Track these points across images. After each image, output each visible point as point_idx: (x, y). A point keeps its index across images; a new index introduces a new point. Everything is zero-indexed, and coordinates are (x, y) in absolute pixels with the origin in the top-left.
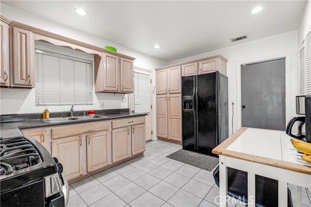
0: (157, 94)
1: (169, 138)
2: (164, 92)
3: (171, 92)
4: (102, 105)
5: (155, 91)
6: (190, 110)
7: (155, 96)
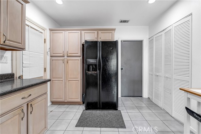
0: (51, 56)
1: (66, 101)
2: (62, 55)
3: (69, 55)
5: (49, 53)
6: (93, 72)
7: (48, 58)
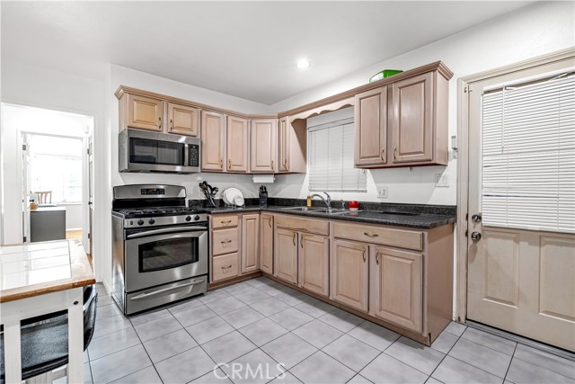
4: (383, 193)
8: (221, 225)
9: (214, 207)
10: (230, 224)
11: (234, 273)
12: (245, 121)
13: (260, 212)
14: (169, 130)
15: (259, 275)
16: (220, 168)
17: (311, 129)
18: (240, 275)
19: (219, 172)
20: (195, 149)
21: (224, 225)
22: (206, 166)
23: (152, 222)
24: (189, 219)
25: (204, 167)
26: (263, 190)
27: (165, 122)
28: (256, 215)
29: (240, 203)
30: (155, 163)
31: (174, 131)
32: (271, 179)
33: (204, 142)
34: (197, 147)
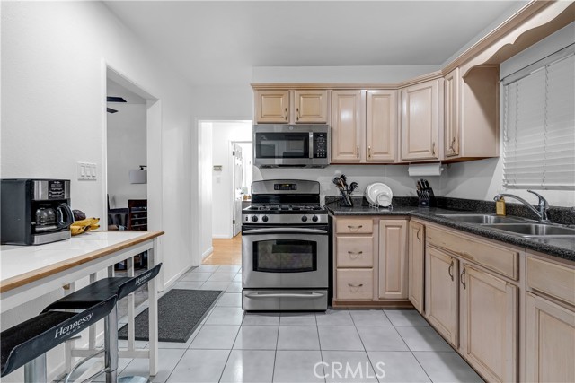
8: (348, 230)
9: (349, 206)
10: (360, 230)
11: (366, 294)
12: (392, 93)
13: (408, 217)
14: (296, 121)
15: (405, 306)
16: (356, 158)
17: (506, 81)
18: (376, 299)
19: (356, 164)
20: (322, 137)
21: (353, 230)
22: (337, 157)
23: (265, 219)
24: (305, 219)
25: (334, 158)
26: (424, 185)
27: (291, 112)
28: (403, 222)
29: (386, 202)
30: (274, 157)
31: (300, 120)
32: (435, 170)
33: (335, 128)
34: (325, 135)
